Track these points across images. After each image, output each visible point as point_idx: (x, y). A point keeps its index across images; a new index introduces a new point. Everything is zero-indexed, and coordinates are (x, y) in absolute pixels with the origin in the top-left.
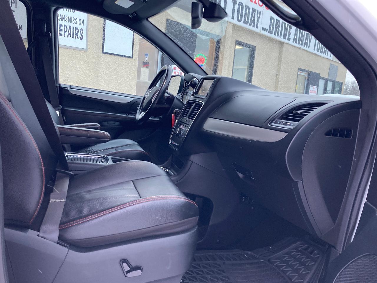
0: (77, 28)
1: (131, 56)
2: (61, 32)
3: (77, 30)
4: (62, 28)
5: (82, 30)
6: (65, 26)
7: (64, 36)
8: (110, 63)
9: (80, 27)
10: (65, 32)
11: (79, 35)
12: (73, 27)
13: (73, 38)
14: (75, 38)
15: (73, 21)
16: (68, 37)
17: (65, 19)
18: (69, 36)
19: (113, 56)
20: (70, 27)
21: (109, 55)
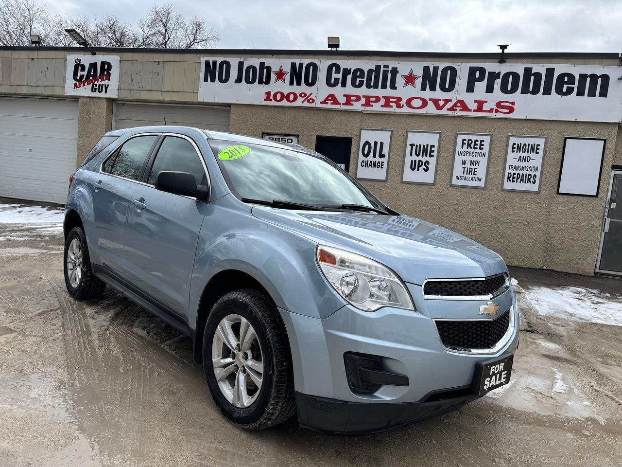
0: (530, 175)
1: (595, 195)
2: (514, 180)
3: (530, 176)
4: (514, 176)
5: (535, 176)
6: (518, 174)
7: (517, 182)
8: (566, 203)
9: (533, 173)
10: (518, 179)
11: (532, 180)
12: (526, 174)
13: (525, 183)
14: (528, 183)
15: (526, 169)
16: (520, 183)
17: (519, 169)
18: (522, 181)
19: (569, 196)
20: (523, 174)
21: (566, 196)
